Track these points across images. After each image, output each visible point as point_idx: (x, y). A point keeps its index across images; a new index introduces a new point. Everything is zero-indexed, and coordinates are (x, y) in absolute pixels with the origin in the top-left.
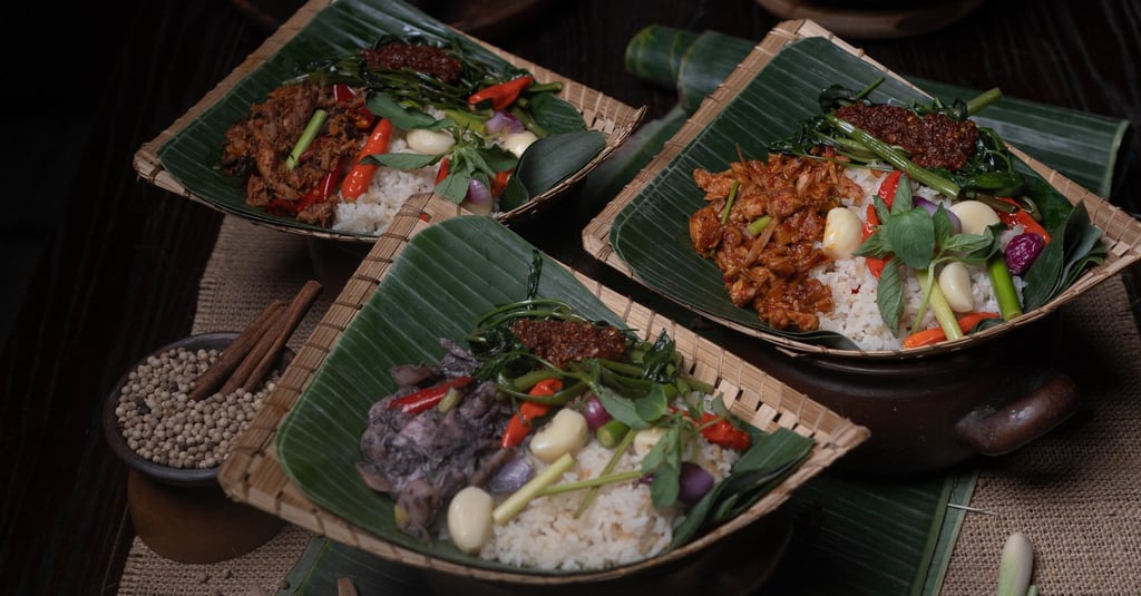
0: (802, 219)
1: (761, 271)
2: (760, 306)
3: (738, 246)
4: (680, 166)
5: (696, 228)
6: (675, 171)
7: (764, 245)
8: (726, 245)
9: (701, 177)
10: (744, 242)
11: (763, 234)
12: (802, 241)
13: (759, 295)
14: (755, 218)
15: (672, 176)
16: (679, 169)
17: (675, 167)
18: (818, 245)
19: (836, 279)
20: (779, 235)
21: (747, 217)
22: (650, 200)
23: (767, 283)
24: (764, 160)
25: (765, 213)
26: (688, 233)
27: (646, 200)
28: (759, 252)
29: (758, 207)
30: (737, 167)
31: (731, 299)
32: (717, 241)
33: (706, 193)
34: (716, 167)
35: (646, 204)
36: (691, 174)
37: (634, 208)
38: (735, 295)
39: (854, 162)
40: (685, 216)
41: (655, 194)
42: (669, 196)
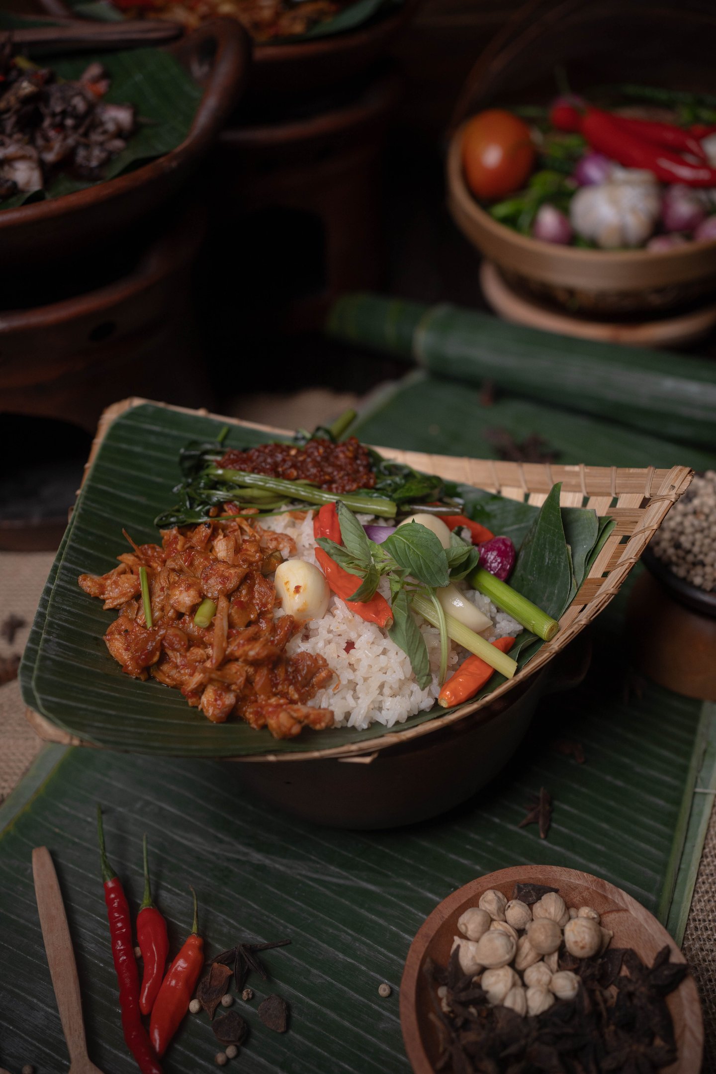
0: (251, 591)
1: (234, 668)
2: (249, 713)
3: (188, 649)
4: (61, 580)
5: (117, 647)
6: (59, 586)
7: (226, 634)
8: (170, 653)
9: (88, 584)
10: (192, 642)
11: (217, 623)
12: (261, 615)
13: (241, 699)
14: (194, 609)
15: (57, 593)
16: (62, 583)
17: (57, 582)
18: (280, 613)
19: (321, 644)
20: (235, 617)
21: (183, 610)
22: (49, 633)
23: (249, 681)
24: (158, 541)
25: (203, 597)
26: (110, 658)
27: (44, 636)
28: (224, 645)
29: (192, 592)
30: (127, 559)
31: (205, 718)
32: (158, 653)
33: (104, 601)
34: (103, 566)
35: (47, 641)
36: (76, 584)
37: (36, 652)
38: (210, 712)
39: (264, 512)
40: (96, 639)
41: (51, 624)
42: (66, 621)
